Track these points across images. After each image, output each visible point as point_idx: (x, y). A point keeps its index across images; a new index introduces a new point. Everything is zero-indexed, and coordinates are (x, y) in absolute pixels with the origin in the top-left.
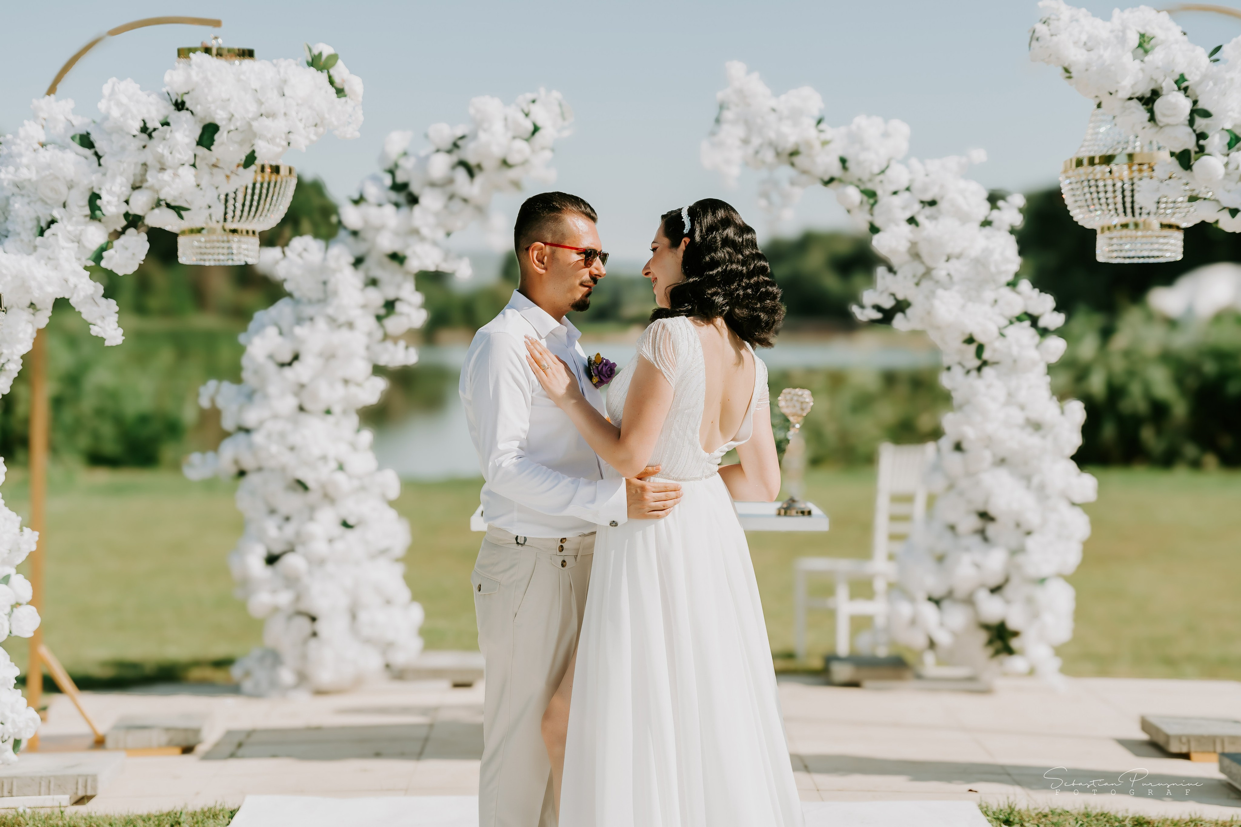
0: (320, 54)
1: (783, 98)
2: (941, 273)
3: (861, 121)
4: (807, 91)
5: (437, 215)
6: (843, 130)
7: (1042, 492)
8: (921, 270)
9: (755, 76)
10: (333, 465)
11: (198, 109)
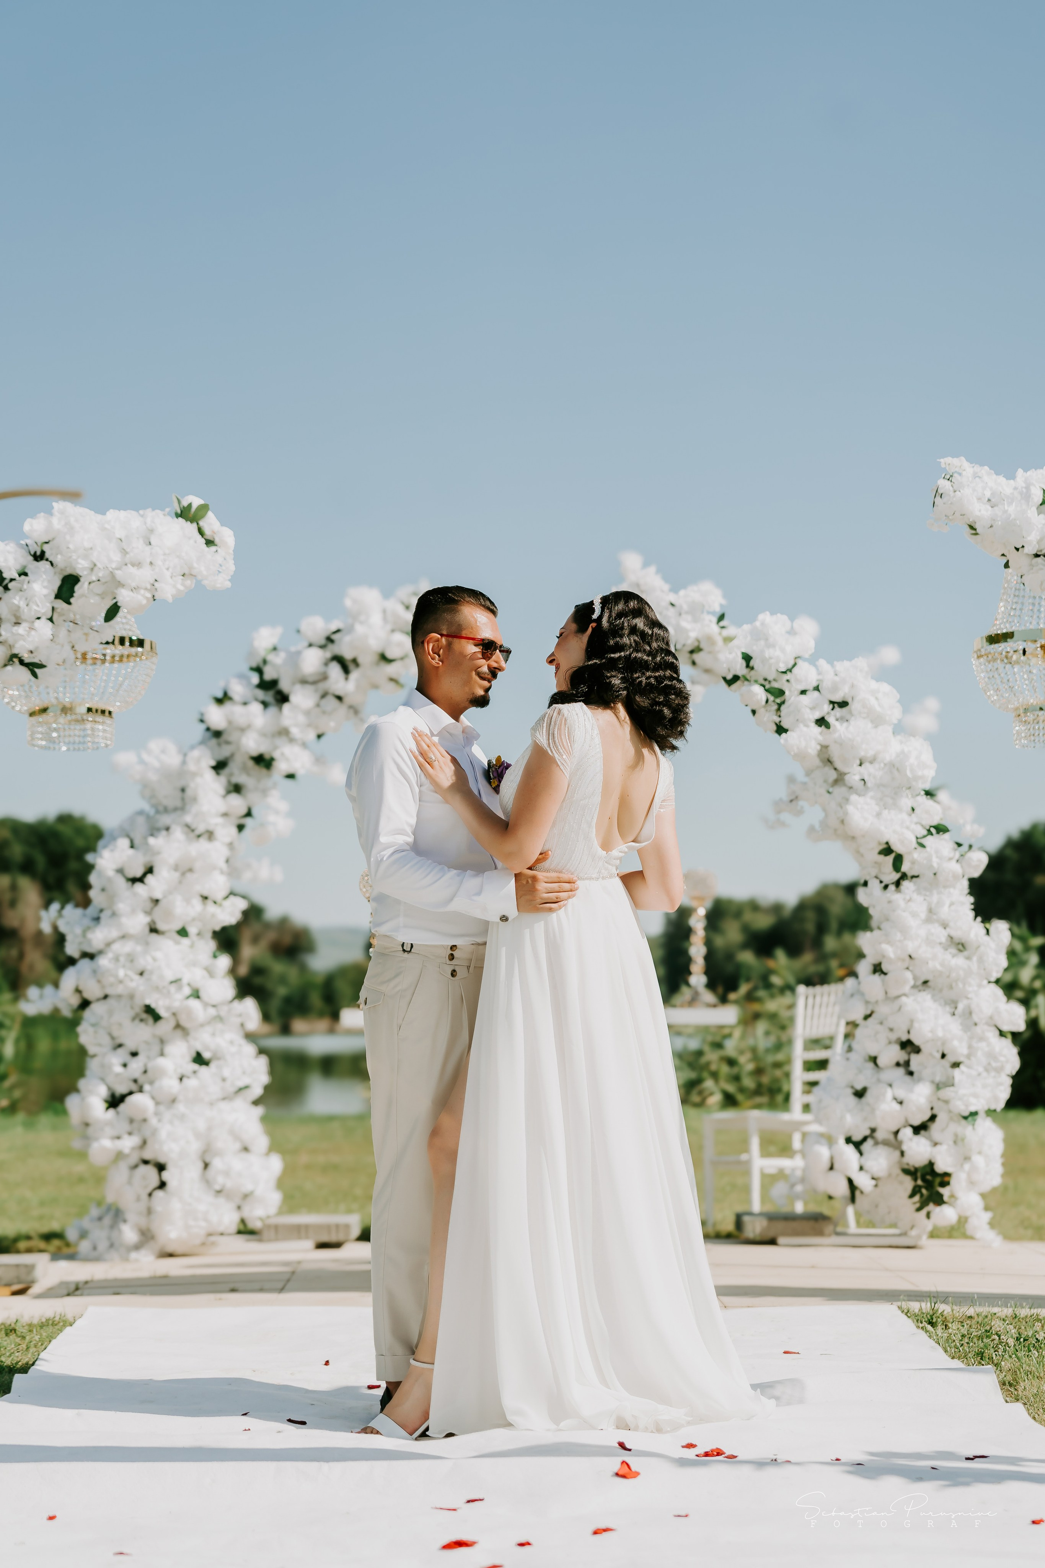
0: (190, 505)
1: (682, 593)
2: (854, 776)
3: (765, 617)
4: (707, 586)
5: (307, 713)
6: (746, 627)
7: (968, 1019)
8: (833, 775)
9: (652, 569)
10: (187, 991)
11: (58, 559)
